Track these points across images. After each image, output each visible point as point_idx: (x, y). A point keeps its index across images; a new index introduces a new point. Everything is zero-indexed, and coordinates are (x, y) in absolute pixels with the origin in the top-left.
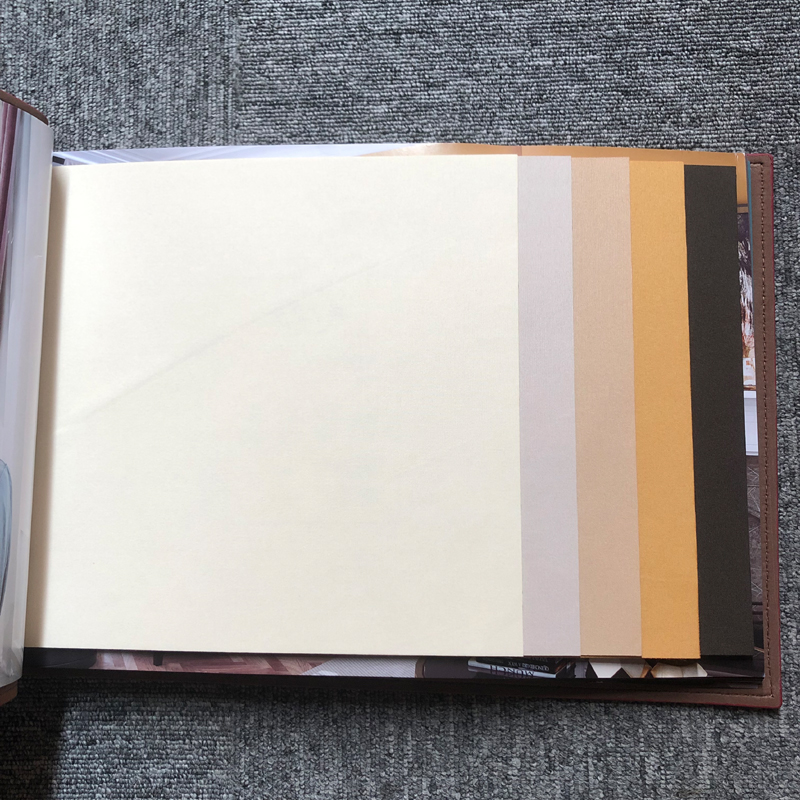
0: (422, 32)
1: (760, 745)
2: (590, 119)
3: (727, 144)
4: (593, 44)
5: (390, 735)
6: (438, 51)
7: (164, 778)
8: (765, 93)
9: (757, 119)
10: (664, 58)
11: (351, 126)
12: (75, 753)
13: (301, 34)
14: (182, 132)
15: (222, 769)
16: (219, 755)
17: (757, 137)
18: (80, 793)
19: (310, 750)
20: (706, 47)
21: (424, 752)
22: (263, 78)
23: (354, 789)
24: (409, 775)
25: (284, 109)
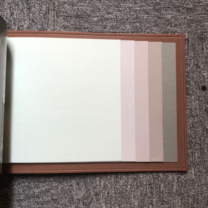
1: (188, 181)
2: (149, 24)
3: (183, 32)
4: (150, 5)
5: (97, 181)
6: (111, 4)
7: (39, 193)
8: (193, 19)
9: (191, 26)
10: (168, 9)
11: (88, 23)
12: (15, 187)
14: (42, 23)
15: (54, 190)
16: (53, 186)
17: (191, 30)
18: (16, 197)
19: (77, 185)
20: (179, 7)
21: (106, 185)
22: (64, 9)
23: (88, 194)
24: (102, 190)
25: (70, 18)
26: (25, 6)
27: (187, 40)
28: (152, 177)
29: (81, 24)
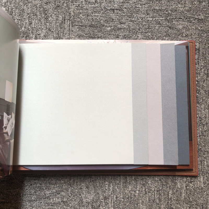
0: (120, 10)
1: (197, 189)
2: (161, 34)
4: (162, 15)
5: (106, 185)
6: (124, 15)
7: (49, 194)
8: (204, 30)
9: (202, 36)
10: (180, 20)
11: (101, 32)
12: (27, 187)
13: (89, 9)
14: (58, 32)
15: (64, 192)
16: (64, 189)
17: (202, 40)
18: (28, 197)
19: (86, 188)
20: (190, 18)
21: (115, 189)
22: (79, 19)
23: (97, 198)
24: (111, 195)
25: (84, 27)
26: (43, 16)
27: (197, 49)
28: (161, 184)
29: (94, 33)
